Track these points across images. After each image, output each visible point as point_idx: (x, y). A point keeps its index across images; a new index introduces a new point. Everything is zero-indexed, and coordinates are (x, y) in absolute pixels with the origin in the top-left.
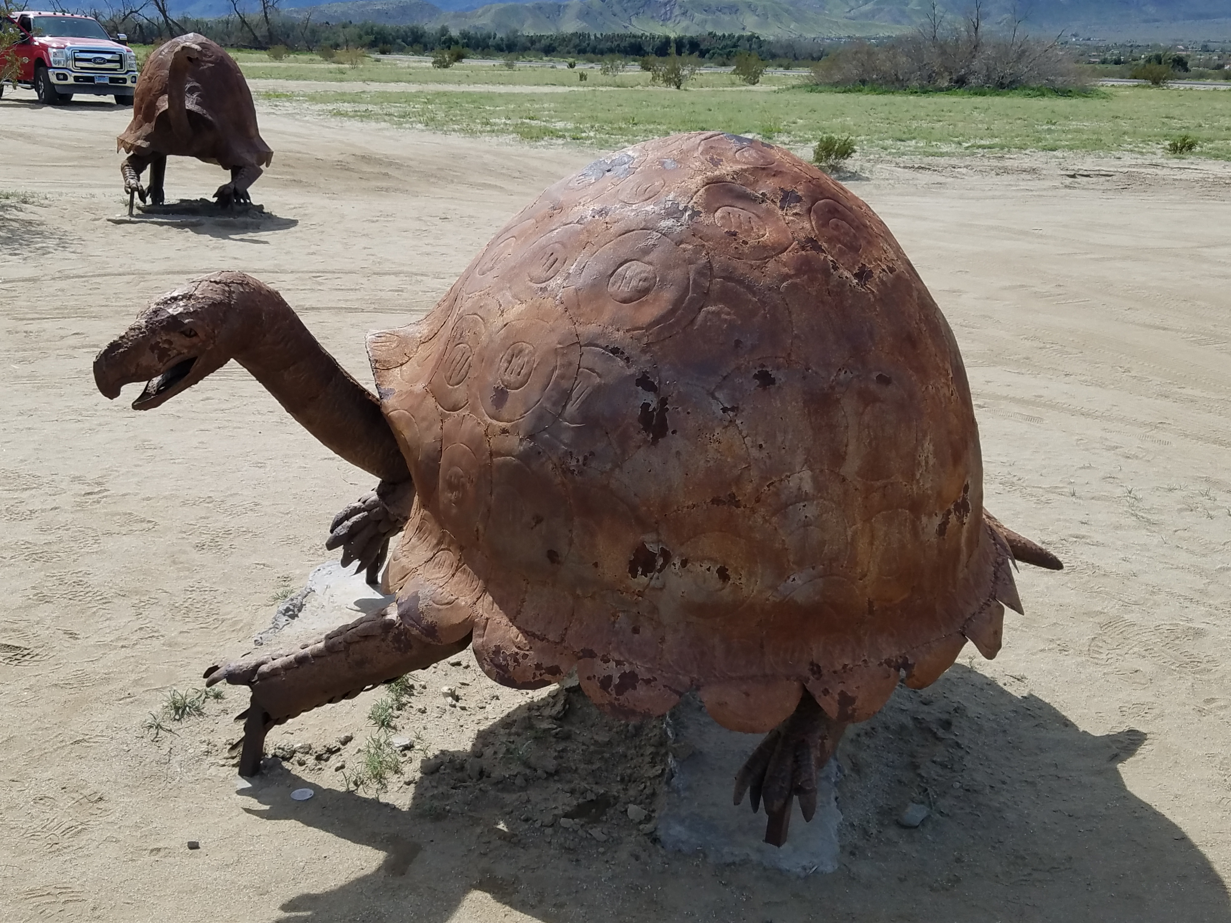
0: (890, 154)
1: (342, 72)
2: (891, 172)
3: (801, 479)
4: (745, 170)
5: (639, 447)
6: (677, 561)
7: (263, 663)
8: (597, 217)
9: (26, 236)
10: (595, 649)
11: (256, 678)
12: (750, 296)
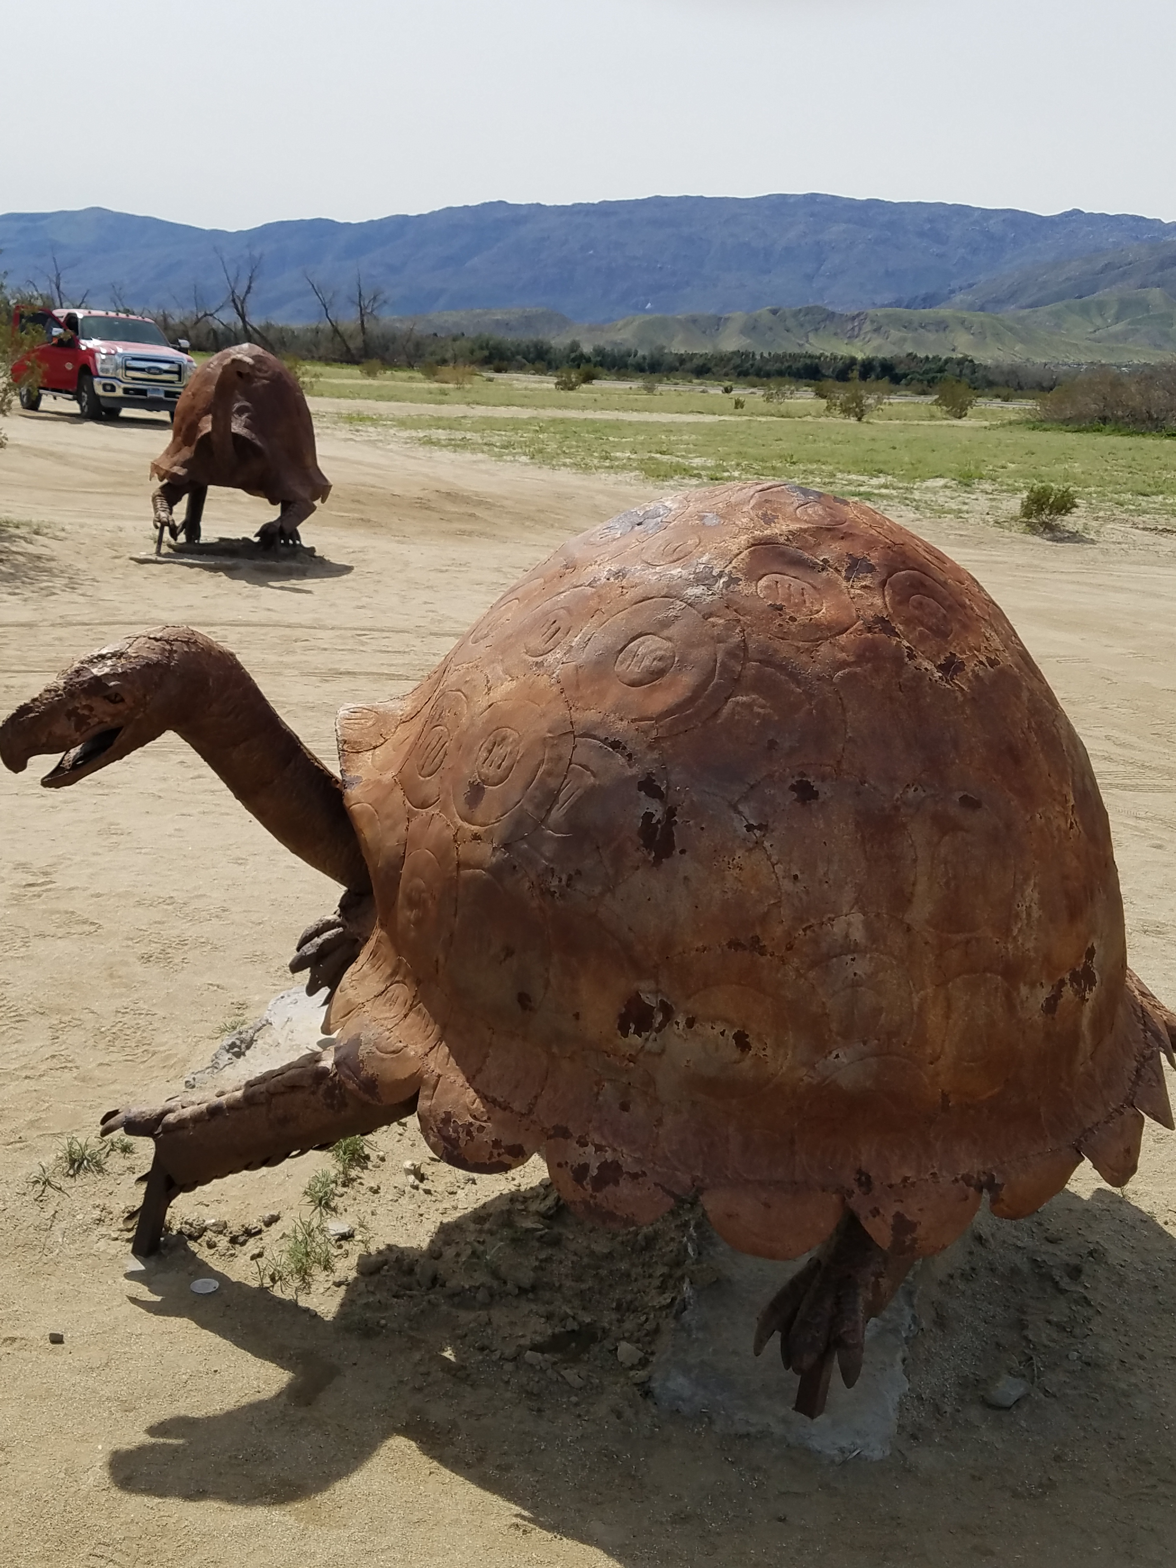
0: (1127, 511)
1: (444, 393)
2: (1125, 534)
3: (849, 924)
4: (805, 531)
5: (637, 868)
6: (681, 1019)
7: (170, 1111)
8: (612, 579)
9: (32, 573)
10: (571, 1128)
11: (160, 1129)
12: (792, 686)
